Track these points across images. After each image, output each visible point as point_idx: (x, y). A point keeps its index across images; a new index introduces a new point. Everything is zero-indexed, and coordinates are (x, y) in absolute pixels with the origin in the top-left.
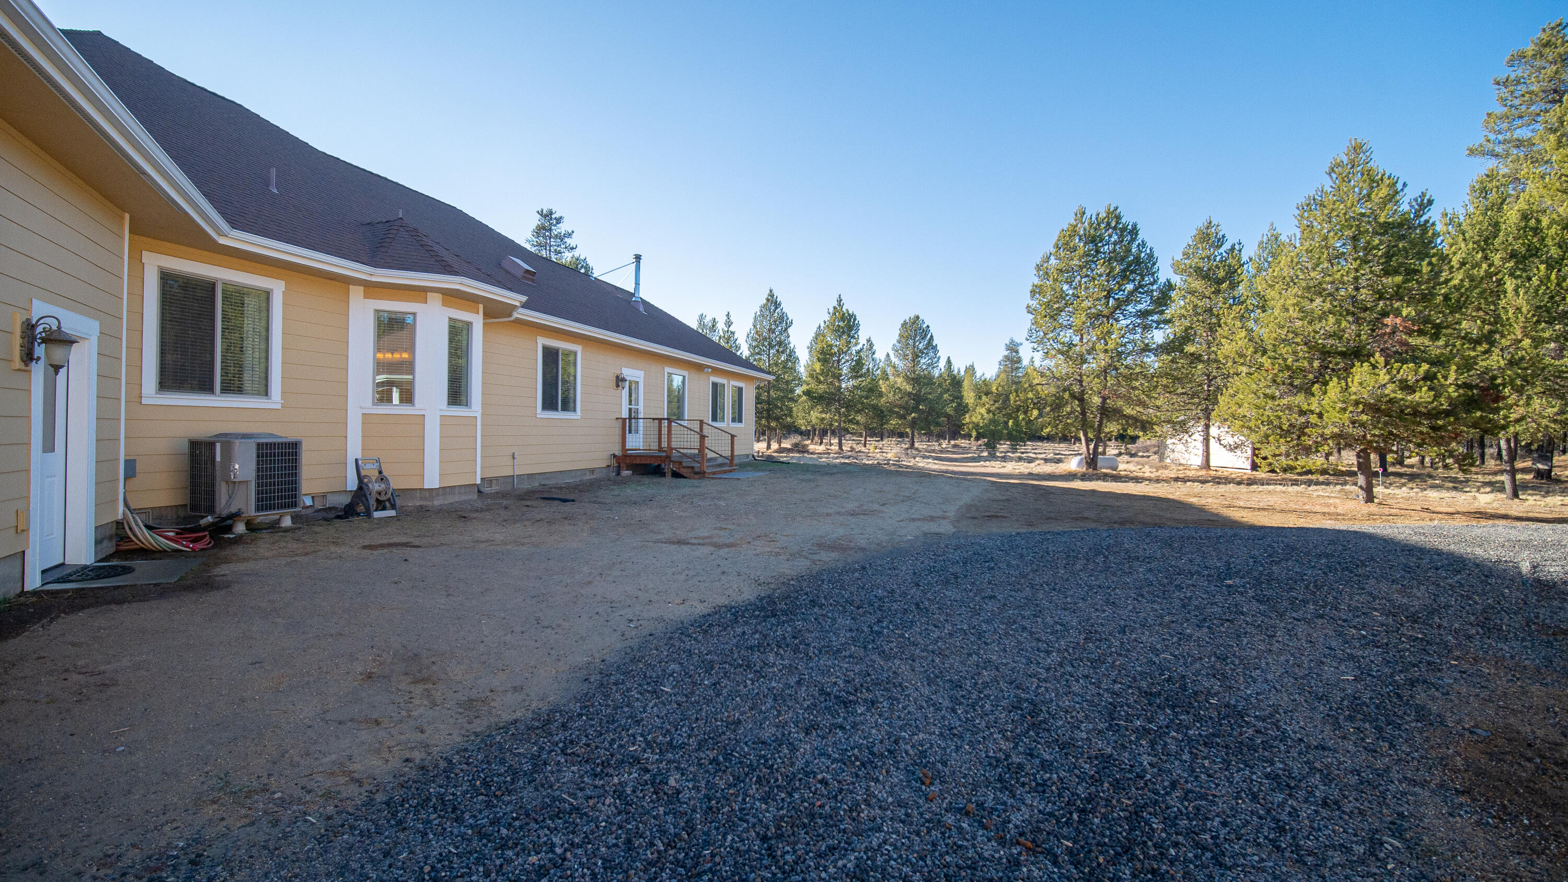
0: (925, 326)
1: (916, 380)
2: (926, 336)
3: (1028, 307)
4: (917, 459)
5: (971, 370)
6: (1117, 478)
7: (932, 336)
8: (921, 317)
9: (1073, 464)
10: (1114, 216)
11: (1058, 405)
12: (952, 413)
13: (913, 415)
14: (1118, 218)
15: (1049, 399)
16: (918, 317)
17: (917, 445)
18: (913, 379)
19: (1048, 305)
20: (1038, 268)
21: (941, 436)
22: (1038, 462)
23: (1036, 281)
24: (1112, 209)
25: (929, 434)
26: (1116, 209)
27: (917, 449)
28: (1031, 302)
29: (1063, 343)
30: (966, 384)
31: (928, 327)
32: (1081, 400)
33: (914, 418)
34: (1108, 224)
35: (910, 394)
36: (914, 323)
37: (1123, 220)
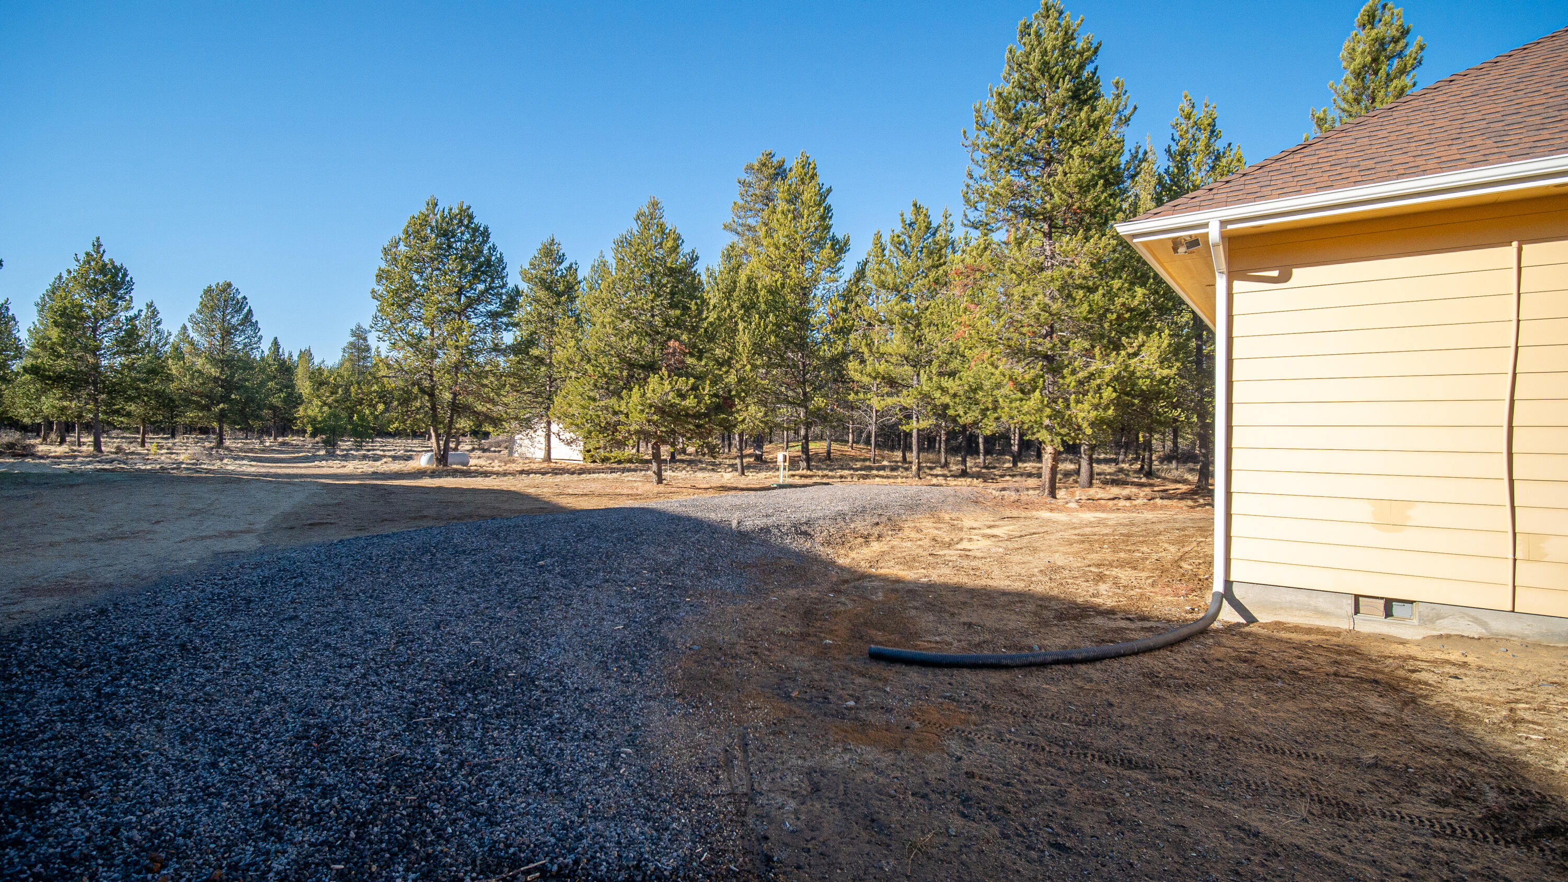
0: (239, 297)
1: (226, 363)
2: (241, 309)
3: (373, 292)
4: (225, 461)
5: (306, 355)
6: (467, 474)
7: (250, 311)
8: (235, 285)
9: (423, 461)
10: (465, 216)
11: (406, 399)
12: (279, 404)
13: (221, 406)
14: (471, 217)
15: (396, 393)
16: (230, 285)
17: (227, 443)
18: (221, 361)
19: (396, 292)
20: (386, 251)
21: (264, 432)
22: (385, 460)
23: (384, 265)
24: (465, 207)
25: (247, 430)
26: (469, 208)
27: (227, 448)
28: (377, 288)
29: (412, 335)
30: (300, 371)
31: (245, 298)
32: (432, 395)
33: (222, 410)
34: (461, 221)
35: (216, 379)
36: (224, 291)
37: (476, 221)
